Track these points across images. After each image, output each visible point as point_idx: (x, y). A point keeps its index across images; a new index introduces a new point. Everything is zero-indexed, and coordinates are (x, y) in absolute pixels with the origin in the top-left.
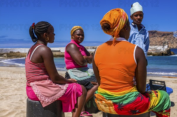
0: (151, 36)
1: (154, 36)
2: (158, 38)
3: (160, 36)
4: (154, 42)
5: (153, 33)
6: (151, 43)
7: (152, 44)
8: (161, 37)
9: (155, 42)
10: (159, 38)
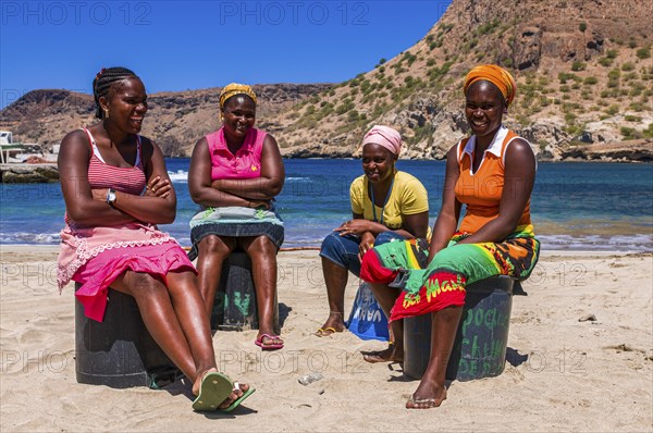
0: (47, 109)
1: (59, 111)
2: (72, 116)
3: (82, 110)
4: (58, 131)
5: (55, 98)
6: (46, 134)
7: (52, 139)
8: (83, 113)
9: (64, 132)
10: (77, 115)
